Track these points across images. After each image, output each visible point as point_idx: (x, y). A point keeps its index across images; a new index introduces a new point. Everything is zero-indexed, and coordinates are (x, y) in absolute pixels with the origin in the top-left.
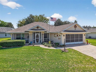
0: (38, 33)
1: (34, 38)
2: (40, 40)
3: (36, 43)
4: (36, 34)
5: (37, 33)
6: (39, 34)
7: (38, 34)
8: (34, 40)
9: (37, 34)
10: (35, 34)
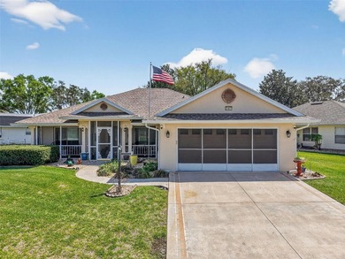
2: (115, 150)
3: (97, 159)
4: (98, 130)
6: (111, 128)
7: (108, 128)
8: (93, 150)
9: (101, 128)
10: (97, 128)
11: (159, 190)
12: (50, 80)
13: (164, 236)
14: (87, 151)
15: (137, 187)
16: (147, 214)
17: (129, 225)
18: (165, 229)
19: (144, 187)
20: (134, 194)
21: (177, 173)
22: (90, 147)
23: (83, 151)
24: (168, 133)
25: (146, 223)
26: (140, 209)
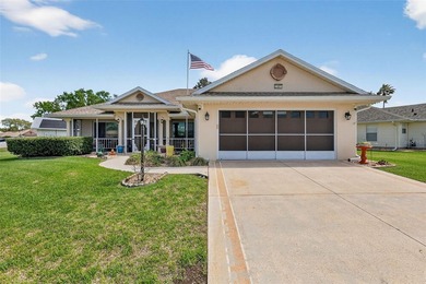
0: (142, 115)
1: (129, 135)
2: (152, 142)
3: (134, 151)
4: (135, 121)
5: (137, 115)
6: (148, 120)
9: (137, 120)
10: (134, 120)
11: (196, 178)
12: (106, 94)
13: (202, 258)
14: (123, 143)
15: (168, 175)
16: (174, 211)
17: (137, 234)
18: (203, 242)
19: (177, 176)
20: (160, 182)
21: (217, 161)
22: (126, 138)
23: (120, 144)
24: (207, 115)
25: (169, 230)
26: (164, 204)
